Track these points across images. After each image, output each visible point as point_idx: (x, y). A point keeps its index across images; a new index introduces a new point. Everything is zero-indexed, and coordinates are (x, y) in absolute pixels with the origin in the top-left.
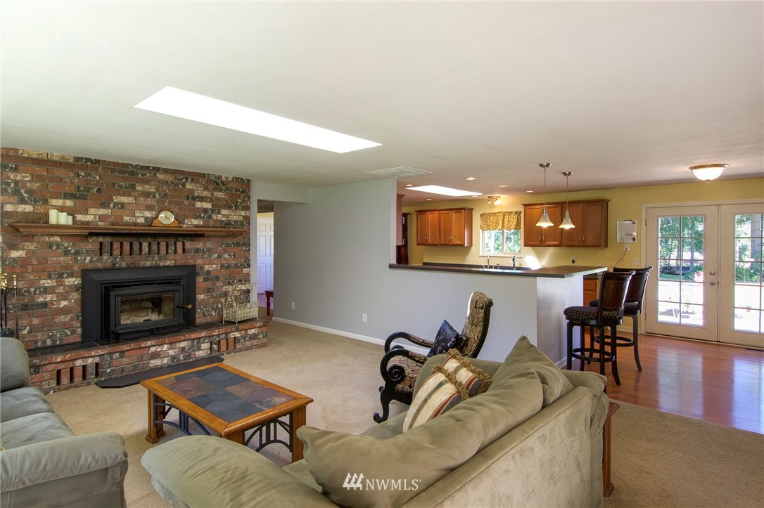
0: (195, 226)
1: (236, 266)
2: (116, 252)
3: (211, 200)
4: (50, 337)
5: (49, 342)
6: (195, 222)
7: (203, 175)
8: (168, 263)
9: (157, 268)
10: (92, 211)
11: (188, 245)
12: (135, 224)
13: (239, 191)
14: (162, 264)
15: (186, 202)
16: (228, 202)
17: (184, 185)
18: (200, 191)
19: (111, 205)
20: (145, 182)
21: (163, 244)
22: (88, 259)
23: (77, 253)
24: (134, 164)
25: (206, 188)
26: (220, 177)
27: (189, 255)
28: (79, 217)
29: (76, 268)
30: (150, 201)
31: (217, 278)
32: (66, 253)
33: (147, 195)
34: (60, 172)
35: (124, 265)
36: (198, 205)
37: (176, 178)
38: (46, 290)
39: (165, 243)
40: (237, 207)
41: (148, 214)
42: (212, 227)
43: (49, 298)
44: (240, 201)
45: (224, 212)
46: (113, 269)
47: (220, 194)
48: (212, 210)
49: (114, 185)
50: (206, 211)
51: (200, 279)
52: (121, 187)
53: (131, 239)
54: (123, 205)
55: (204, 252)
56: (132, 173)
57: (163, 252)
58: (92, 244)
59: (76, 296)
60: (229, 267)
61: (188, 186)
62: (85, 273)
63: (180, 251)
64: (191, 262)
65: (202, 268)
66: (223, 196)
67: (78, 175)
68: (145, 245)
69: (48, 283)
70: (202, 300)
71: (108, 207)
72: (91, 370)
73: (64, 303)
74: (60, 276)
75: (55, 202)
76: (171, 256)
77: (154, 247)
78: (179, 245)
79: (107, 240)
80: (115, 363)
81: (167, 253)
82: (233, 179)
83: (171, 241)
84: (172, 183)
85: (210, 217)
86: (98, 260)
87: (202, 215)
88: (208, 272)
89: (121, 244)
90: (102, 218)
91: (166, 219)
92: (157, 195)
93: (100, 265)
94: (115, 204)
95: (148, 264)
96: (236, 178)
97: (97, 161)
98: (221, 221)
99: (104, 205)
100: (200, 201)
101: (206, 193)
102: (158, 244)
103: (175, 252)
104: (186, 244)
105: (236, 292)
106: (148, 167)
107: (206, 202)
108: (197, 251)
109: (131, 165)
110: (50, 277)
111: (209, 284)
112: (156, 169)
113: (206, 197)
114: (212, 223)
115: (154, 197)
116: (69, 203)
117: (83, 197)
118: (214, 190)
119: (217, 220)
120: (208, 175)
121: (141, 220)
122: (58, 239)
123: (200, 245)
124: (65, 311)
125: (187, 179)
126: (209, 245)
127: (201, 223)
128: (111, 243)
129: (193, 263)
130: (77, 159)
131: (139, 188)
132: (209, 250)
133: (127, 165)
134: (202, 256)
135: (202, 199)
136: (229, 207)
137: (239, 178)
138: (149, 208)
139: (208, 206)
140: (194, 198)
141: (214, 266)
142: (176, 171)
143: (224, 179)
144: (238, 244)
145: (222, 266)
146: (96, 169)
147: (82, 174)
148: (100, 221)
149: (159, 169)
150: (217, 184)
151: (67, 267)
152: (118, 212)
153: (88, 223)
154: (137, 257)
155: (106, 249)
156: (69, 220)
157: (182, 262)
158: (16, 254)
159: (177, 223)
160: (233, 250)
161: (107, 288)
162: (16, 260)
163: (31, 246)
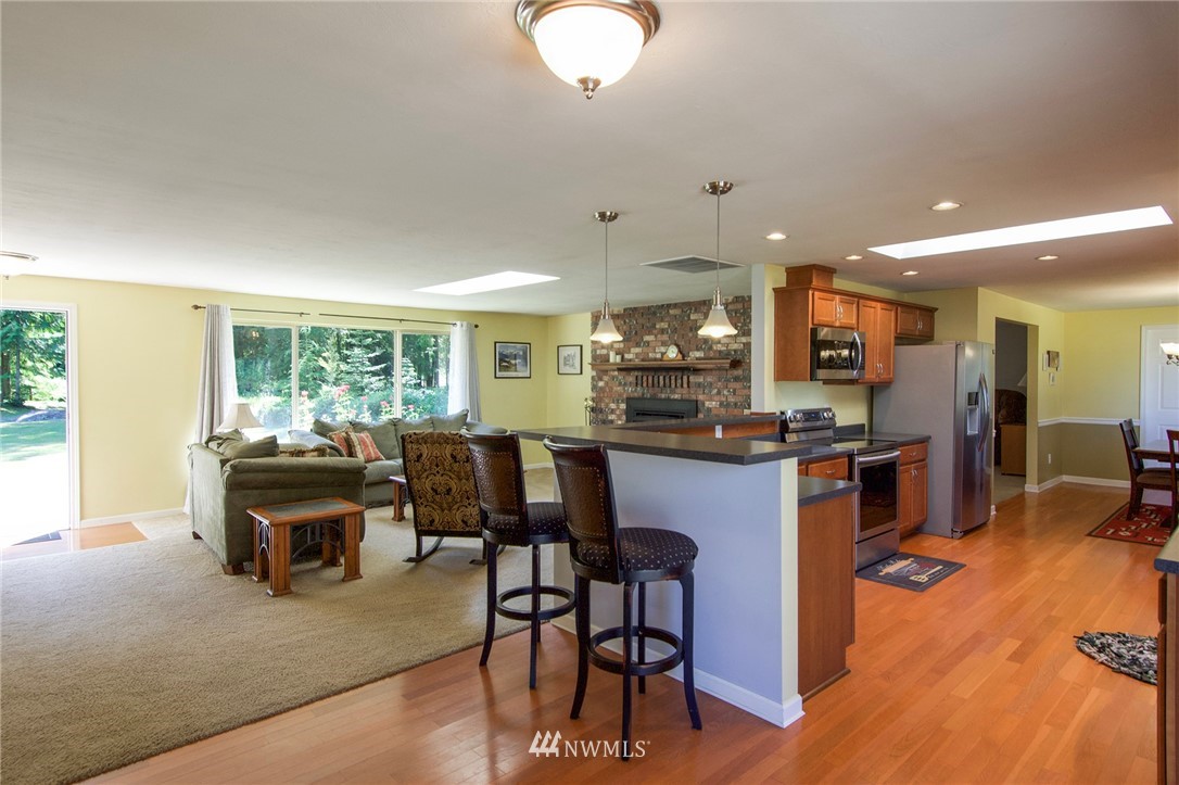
0: (697, 359)
1: (737, 405)
2: (645, 385)
6: (698, 354)
7: (706, 302)
8: (676, 396)
9: (668, 399)
10: (633, 350)
11: (692, 379)
12: (655, 360)
14: (672, 397)
15: (691, 334)
17: (689, 316)
18: (700, 319)
19: (642, 344)
20: (662, 321)
21: (673, 378)
22: (630, 389)
23: (625, 384)
24: (655, 305)
27: (692, 390)
28: (626, 356)
29: (624, 396)
30: (665, 337)
32: (620, 384)
33: (663, 331)
34: (618, 322)
35: (648, 396)
37: (682, 311)
38: (613, 411)
41: (663, 349)
42: (713, 359)
43: (613, 417)
44: (742, 324)
45: (723, 341)
46: (642, 399)
49: (643, 326)
50: (707, 341)
51: (701, 417)
52: (647, 327)
53: (653, 374)
54: (648, 343)
55: (705, 387)
56: (654, 314)
57: (673, 385)
58: (631, 379)
59: (624, 417)
60: (728, 405)
61: (692, 317)
62: (629, 400)
63: (685, 385)
64: (694, 397)
65: (703, 404)
68: (661, 379)
69: (613, 406)
71: (640, 346)
73: (620, 422)
74: (618, 401)
75: (615, 345)
76: (679, 390)
77: (667, 380)
78: (685, 379)
79: (640, 374)
81: (676, 386)
83: (679, 375)
84: (680, 316)
85: (711, 348)
86: (635, 391)
87: (704, 346)
88: (709, 410)
89: (647, 377)
90: (637, 355)
91: (672, 353)
92: (669, 331)
93: (636, 395)
94: (644, 343)
95: (663, 396)
96: (736, 297)
97: (635, 308)
98: (721, 351)
99: (638, 345)
102: (670, 377)
103: (682, 386)
104: (690, 377)
106: (663, 305)
108: (699, 385)
109: (653, 306)
110: (613, 402)
112: (669, 306)
114: (712, 354)
115: (667, 333)
117: (628, 340)
119: (718, 351)
120: (709, 301)
121: (659, 356)
122: (616, 373)
123: (701, 380)
125: (691, 309)
126: (709, 379)
127: (703, 355)
128: (642, 377)
129: (695, 399)
130: (625, 310)
131: (657, 326)
132: (709, 385)
133: (649, 308)
134: (704, 391)
137: (739, 297)
138: (663, 343)
140: (697, 329)
141: (714, 403)
142: (683, 304)
144: (737, 379)
145: (721, 404)
146: (634, 315)
147: (627, 321)
148: (636, 358)
149: (671, 305)
151: (620, 395)
152: (645, 349)
153: (630, 360)
154: (656, 389)
155: (639, 382)
156: (618, 358)
157: (686, 397)
158: (601, 384)
159: (680, 356)
160: (733, 385)
161: (638, 414)
162: (601, 388)
163: (606, 378)
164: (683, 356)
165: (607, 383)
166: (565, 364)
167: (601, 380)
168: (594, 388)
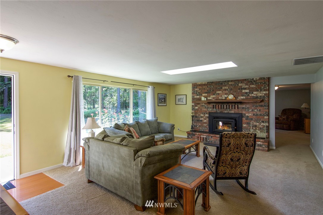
0: (242, 99)
1: (261, 115)
2: (217, 108)
3: (249, 89)
4: (203, 129)
5: (202, 130)
6: (242, 98)
7: (245, 80)
8: (232, 112)
9: (228, 113)
10: (211, 96)
11: (240, 106)
12: (222, 99)
13: (263, 83)
14: (230, 112)
15: (239, 91)
16: (257, 88)
17: (238, 85)
18: (244, 86)
19: (216, 94)
20: (225, 86)
21: (231, 106)
22: (210, 109)
23: (208, 108)
24: (222, 81)
25: (246, 84)
26: (253, 79)
27: (240, 110)
28: (208, 98)
29: (208, 112)
30: (227, 92)
31: (252, 119)
32: (206, 108)
33: (225, 90)
34: (204, 87)
35: (219, 112)
36: (243, 91)
37: (235, 83)
38: (202, 117)
39: (231, 105)
40: (261, 90)
41: (226, 96)
42: (249, 99)
43: (202, 119)
44: (263, 87)
45: (255, 93)
46: (216, 113)
47: (253, 86)
48: (249, 93)
49: (216, 88)
50: (246, 93)
51: (244, 119)
52: (218, 88)
53: (221, 104)
54: (219, 94)
55: (246, 109)
56: (222, 84)
57: (231, 108)
58: (211, 106)
59: (207, 119)
60: (257, 115)
61: (240, 85)
62: (210, 113)
63: (236, 108)
64: (241, 112)
65: (245, 115)
66: (255, 86)
67: (208, 87)
68: (225, 106)
69: (202, 115)
70: (245, 127)
71: (215, 95)
72: (205, 139)
73: (205, 121)
74: (204, 114)
75: (204, 95)
76: (233, 110)
77: (228, 106)
78: (236, 106)
79: (215, 104)
80: (210, 139)
81: (232, 108)
82: (259, 79)
83: (233, 105)
84: (234, 85)
85: (248, 95)
86: (212, 110)
87: (245, 95)
88: (248, 117)
89: (218, 105)
90: (213, 98)
91: (231, 97)
92: (229, 90)
93: (213, 111)
94: (217, 94)
95: (226, 112)
96: (261, 78)
97: (213, 82)
98: (253, 96)
99: (214, 94)
100: (244, 90)
101: (247, 86)
102: (229, 105)
103: (235, 108)
104: (239, 105)
105: (261, 126)
106: (226, 81)
107: (247, 90)
108: (243, 108)
109: (221, 81)
110: (202, 114)
111: (248, 121)
112: (228, 81)
113: (247, 88)
114: (249, 97)
115: (228, 90)
116: (206, 95)
117: (209, 93)
118: (250, 84)
119: (252, 96)
120: (247, 79)
121: (224, 98)
122: (204, 104)
123: (244, 106)
124: (205, 123)
125: (239, 82)
126: (248, 106)
127: (245, 98)
128: (216, 105)
129: (241, 113)
130: (208, 83)
131: (223, 88)
132: (248, 108)
133: (219, 82)
134: (245, 110)
135: (245, 89)
136: (257, 91)
137: (262, 78)
138: (226, 94)
139: (247, 91)
140: (242, 89)
141: (250, 114)
142: (235, 80)
143: (255, 79)
144: (262, 106)
145: (254, 115)
146: (212, 84)
147: (209, 86)
148: (213, 99)
149: (229, 81)
150: (252, 82)
151: (206, 111)
152: (217, 96)
153: (210, 100)
154: (222, 110)
155: (215, 107)
156: (205, 99)
157: (237, 112)
158: (196, 108)
159: (235, 98)
160: (259, 108)
161: (214, 118)
162: (196, 109)
163: (199, 106)
164: (236, 98)
165: (199, 108)
166: (179, 101)
167: (196, 106)
168: (193, 109)
